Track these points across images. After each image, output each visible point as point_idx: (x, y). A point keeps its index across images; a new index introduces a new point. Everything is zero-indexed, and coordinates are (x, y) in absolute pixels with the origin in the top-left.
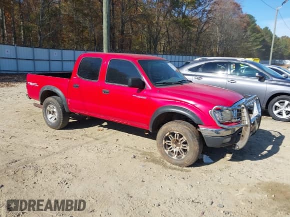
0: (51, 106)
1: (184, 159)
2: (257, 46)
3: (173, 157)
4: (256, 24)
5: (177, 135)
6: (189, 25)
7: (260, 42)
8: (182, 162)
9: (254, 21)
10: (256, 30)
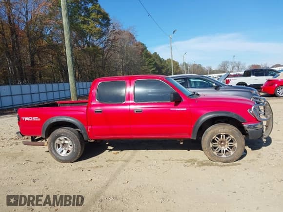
0: (62, 138)
1: (233, 155)
2: (151, 68)
3: (222, 157)
4: (147, 51)
5: (223, 136)
6: (98, 53)
7: (153, 65)
8: (232, 158)
9: (146, 48)
10: (148, 55)
